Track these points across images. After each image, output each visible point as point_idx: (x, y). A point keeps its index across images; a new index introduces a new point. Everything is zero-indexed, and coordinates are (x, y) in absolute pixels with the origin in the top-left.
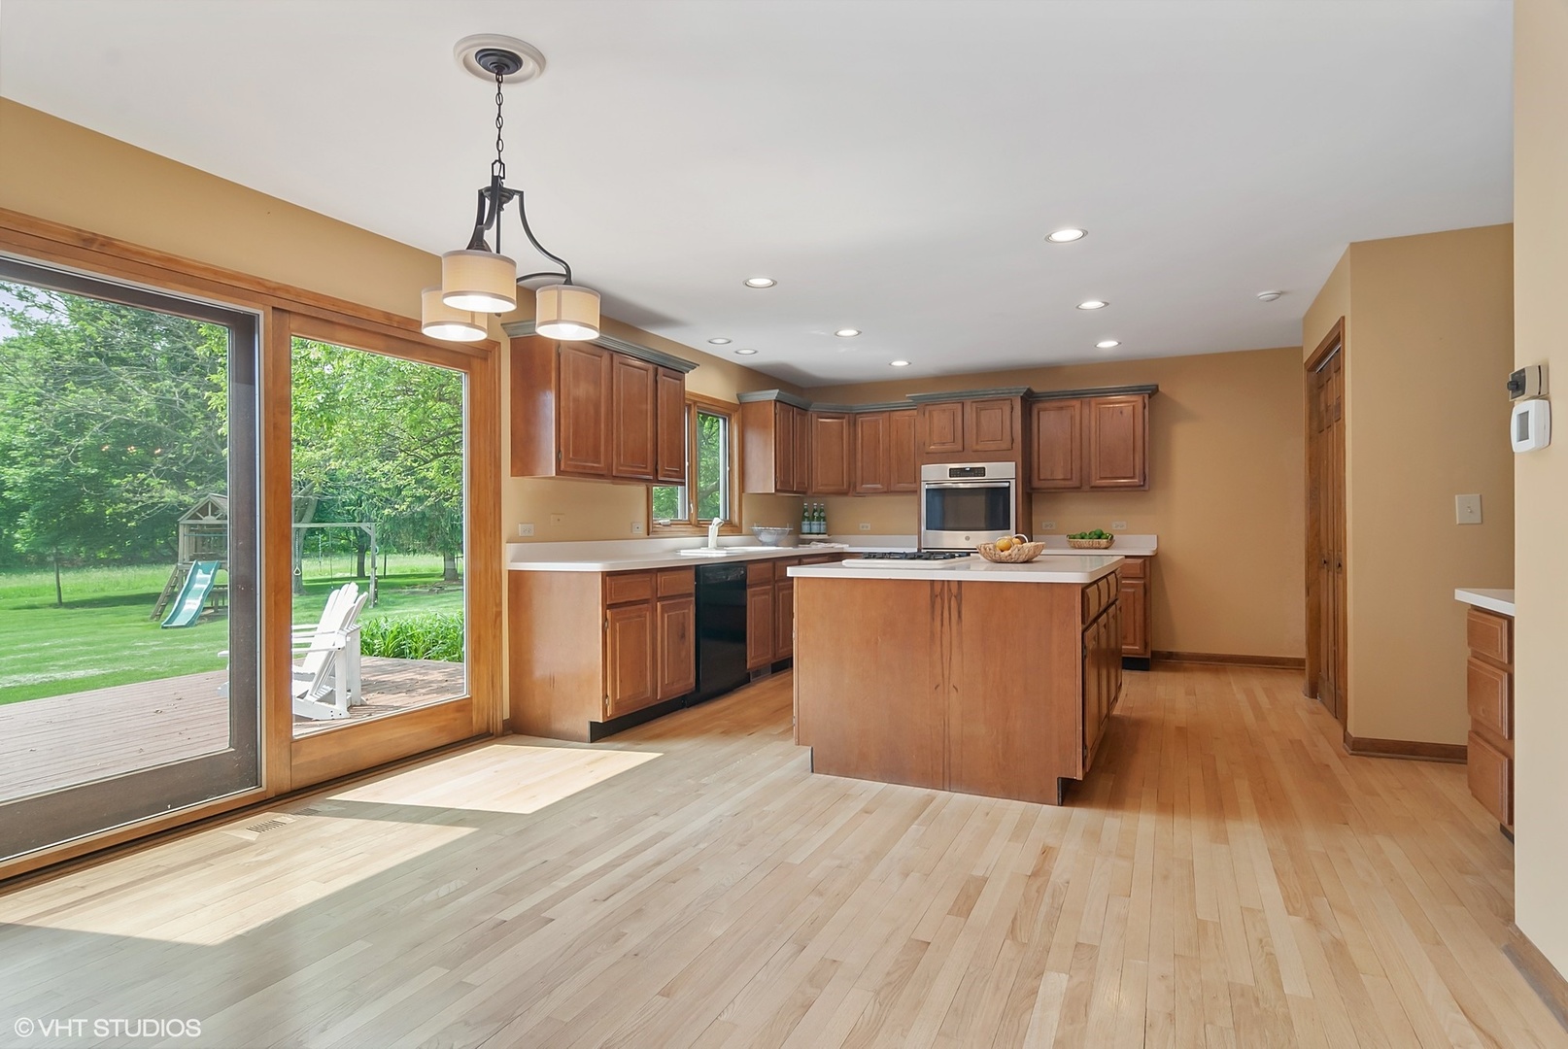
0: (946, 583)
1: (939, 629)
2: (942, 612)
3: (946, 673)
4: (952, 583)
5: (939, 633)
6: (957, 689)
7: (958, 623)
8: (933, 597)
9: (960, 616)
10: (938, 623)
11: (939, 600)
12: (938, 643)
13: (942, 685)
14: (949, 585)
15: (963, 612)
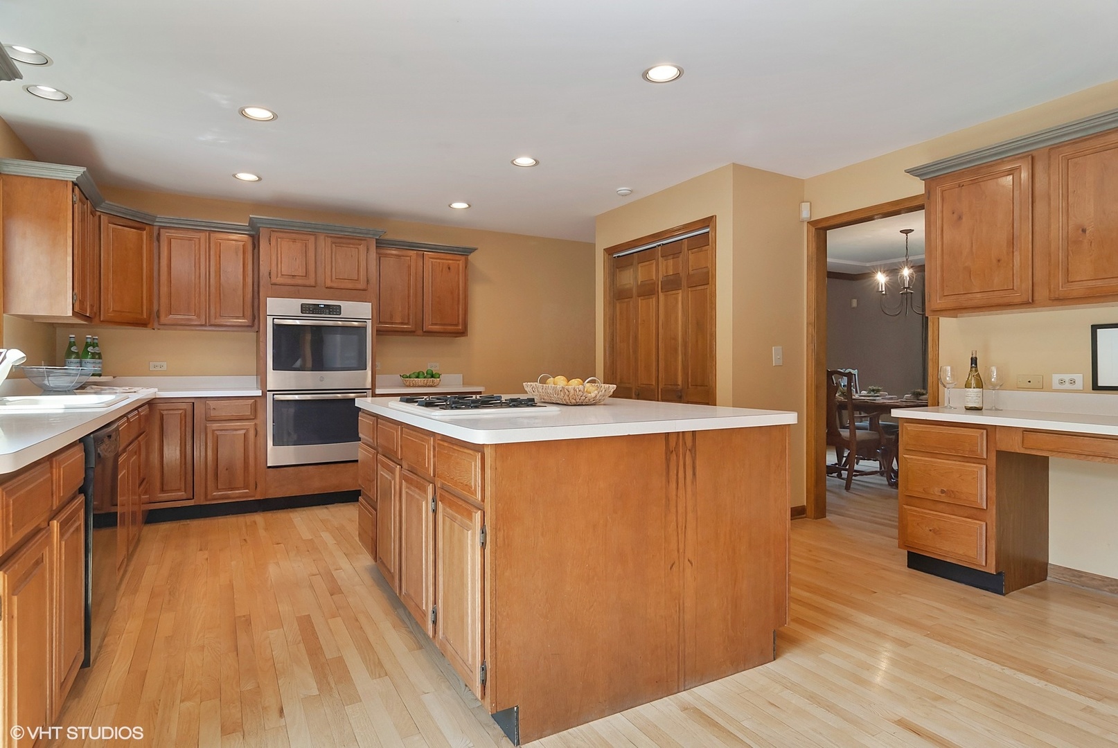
0: (681, 435)
1: (674, 493)
2: (677, 473)
3: (681, 546)
4: (687, 435)
5: (674, 497)
6: (692, 564)
7: (693, 482)
8: (668, 452)
9: (694, 474)
10: (673, 485)
11: (674, 457)
12: (673, 510)
13: (677, 564)
14: (684, 438)
15: (698, 468)
